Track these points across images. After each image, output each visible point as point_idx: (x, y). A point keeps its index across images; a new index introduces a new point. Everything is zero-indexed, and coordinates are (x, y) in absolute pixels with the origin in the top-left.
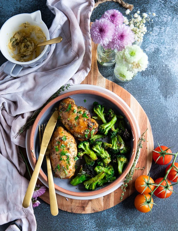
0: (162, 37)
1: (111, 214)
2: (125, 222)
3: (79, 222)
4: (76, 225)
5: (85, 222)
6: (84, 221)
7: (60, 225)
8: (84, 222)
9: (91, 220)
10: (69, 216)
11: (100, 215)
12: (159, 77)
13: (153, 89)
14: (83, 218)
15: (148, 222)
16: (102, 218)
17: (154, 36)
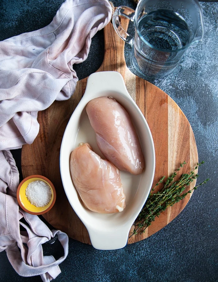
0: (201, 50)
1: (131, 269)
2: (148, 279)
3: (90, 277)
4: (87, 280)
5: (97, 277)
7: (66, 279)
9: (106, 276)
10: (78, 269)
11: (117, 269)
12: (197, 99)
13: (189, 114)
14: (95, 272)
15: (177, 280)
16: (119, 273)
17: (192, 48)
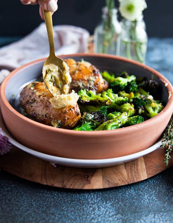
1: (146, 194)
4: (72, 211)
5: (90, 207)
6: (90, 205)
7: (35, 212)
8: (88, 207)
9: (104, 204)
10: (57, 197)
11: (122, 195)
14: (87, 200)
16: (127, 199)
